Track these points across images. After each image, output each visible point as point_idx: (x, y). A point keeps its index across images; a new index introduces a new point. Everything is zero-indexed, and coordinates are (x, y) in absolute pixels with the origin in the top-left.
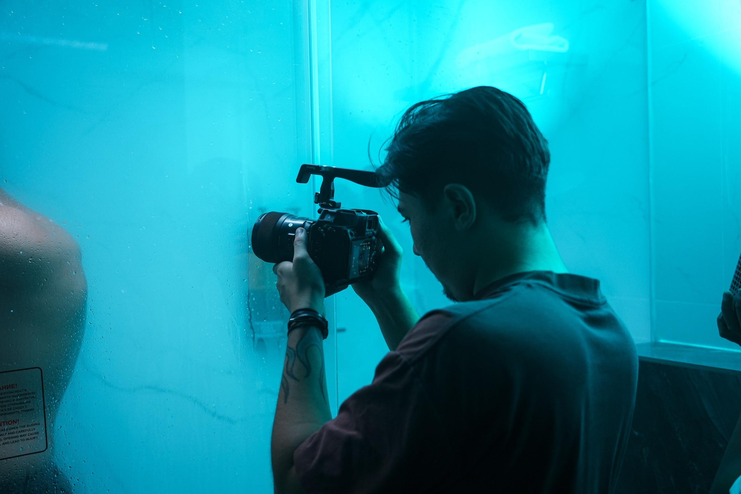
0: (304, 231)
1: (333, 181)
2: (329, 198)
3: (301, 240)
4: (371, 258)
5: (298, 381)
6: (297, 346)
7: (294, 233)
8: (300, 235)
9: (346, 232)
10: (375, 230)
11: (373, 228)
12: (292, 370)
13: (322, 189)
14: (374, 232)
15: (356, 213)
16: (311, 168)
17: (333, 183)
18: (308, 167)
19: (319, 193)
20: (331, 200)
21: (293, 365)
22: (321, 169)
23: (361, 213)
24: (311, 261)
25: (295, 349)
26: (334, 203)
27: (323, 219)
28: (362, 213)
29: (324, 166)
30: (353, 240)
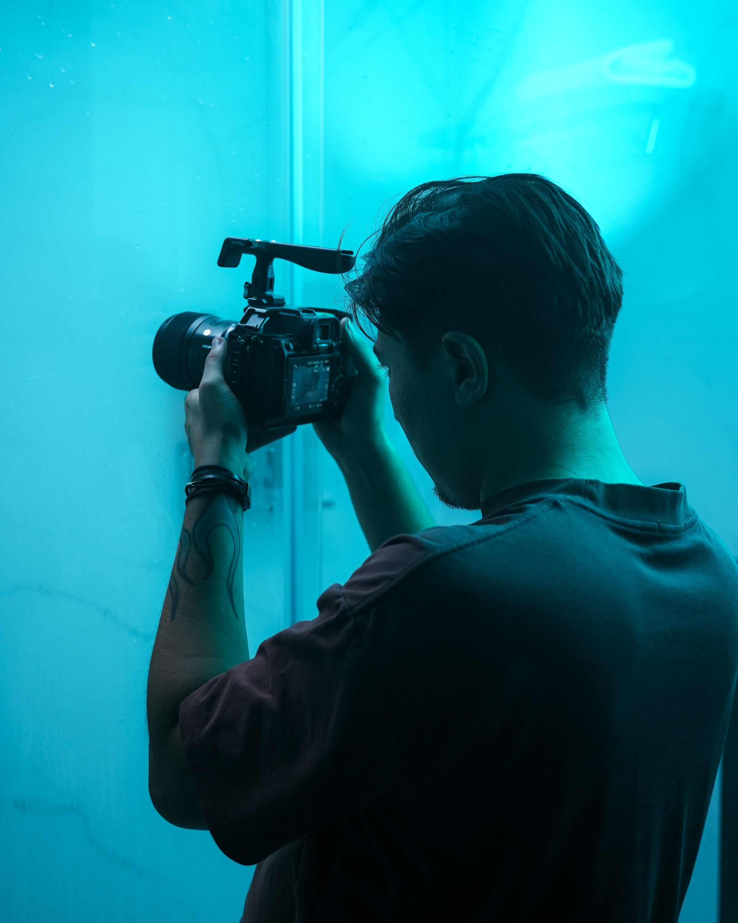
0: (223, 342)
1: (272, 264)
2: (265, 290)
3: (216, 356)
4: (333, 385)
5: (193, 584)
6: (195, 527)
7: (210, 344)
8: (218, 348)
9: (278, 343)
10: (334, 341)
11: (331, 338)
12: (184, 567)
13: (255, 276)
14: (332, 344)
15: (301, 313)
16: (238, 243)
17: (272, 267)
18: (233, 242)
19: (251, 282)
20: (268, 293)
21: (187, 557)
22: (251, 246)
23: (312, 314)
24: (225, 388)
25: (191, 533)
26: (270, 299)
27: (246, 323)
28: (315, 314)
29: (258, 240)
30: (289, 356)
